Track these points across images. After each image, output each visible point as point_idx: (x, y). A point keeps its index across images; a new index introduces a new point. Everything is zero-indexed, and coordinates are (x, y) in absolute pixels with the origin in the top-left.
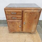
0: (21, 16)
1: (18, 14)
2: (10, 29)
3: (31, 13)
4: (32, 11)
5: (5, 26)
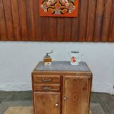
0: (59, 85)
1: (54, 81)
2: (37, 112)
4: (78, 77)
5: (24, 105)
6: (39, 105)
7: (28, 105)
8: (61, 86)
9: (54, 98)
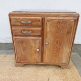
0: (40, 29)
3: (59, 22)
4: (62, 18)
6: (20, 50)
7: (11, 53)
8: (43, 30)
9: (35, 44)
